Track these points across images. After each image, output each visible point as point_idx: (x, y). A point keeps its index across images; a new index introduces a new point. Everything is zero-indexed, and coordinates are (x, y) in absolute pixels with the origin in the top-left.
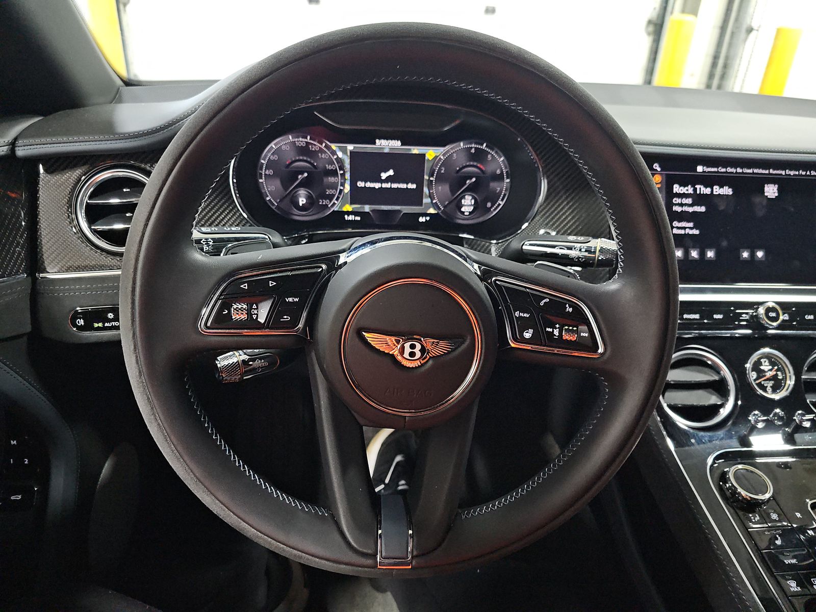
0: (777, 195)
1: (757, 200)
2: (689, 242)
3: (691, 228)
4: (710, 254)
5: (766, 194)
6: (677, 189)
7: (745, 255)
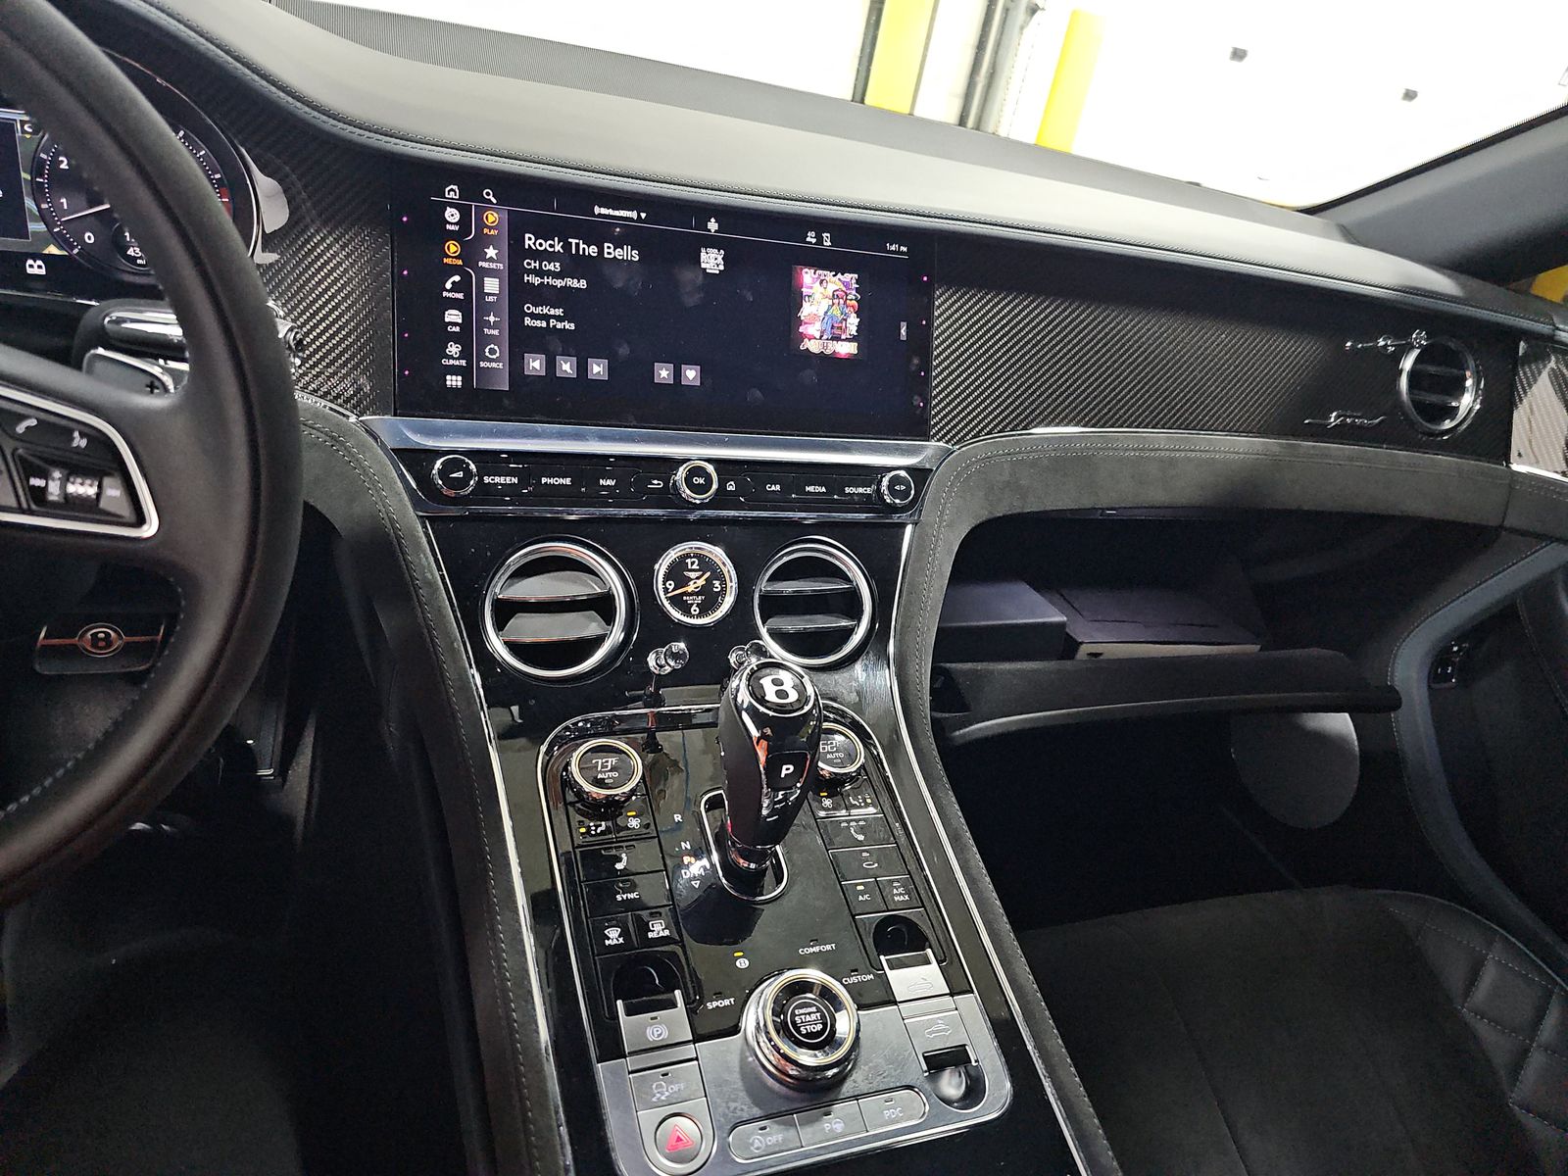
0: (722, 268)
1: (687, 275)
2: (556, 344)
3: (559, 319)
4: (598, 369)
5: (703, 266)
6: (529, 241)
7: (664, 373)
